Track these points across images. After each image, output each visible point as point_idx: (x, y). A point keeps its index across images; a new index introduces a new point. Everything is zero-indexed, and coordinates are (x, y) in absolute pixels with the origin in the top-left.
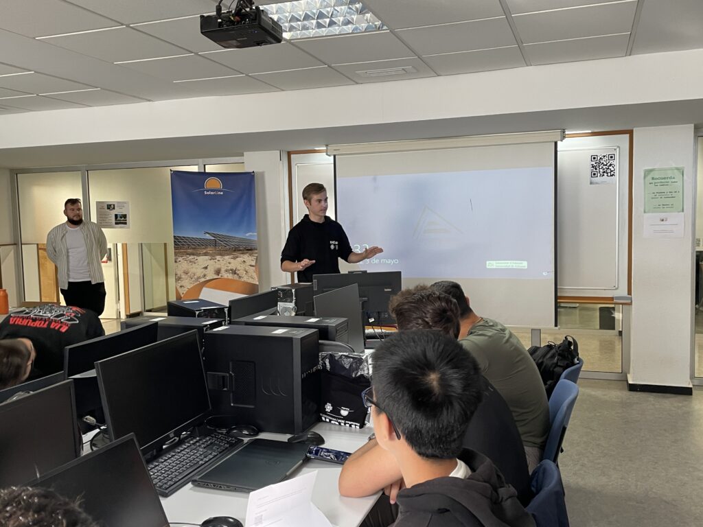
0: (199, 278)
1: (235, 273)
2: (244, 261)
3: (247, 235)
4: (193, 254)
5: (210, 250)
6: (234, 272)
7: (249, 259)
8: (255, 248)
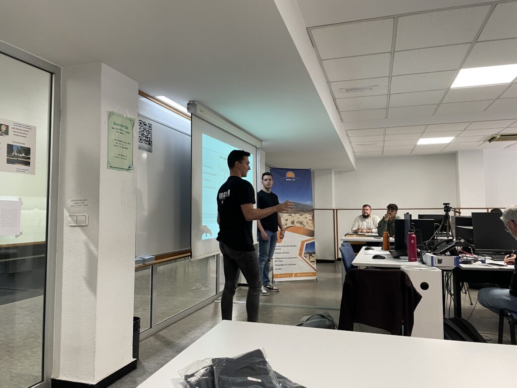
2: (306, 217)
3: (307, 203)
6: (301, 223)
7: (309, 216)
8: (311, 210)
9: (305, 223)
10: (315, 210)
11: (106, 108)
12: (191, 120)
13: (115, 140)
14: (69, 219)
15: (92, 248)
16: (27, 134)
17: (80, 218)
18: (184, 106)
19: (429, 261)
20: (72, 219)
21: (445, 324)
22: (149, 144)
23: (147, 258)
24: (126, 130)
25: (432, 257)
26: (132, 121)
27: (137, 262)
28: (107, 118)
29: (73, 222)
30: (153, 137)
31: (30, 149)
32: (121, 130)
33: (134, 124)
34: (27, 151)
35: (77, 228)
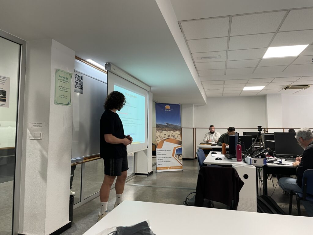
0: (163, 138)
2: (177, 133)
3: (177, 124)
4: (161, 130)
5: (166, 129)
6: (174, 137)
7: (179, 132)
8: (180, 129)
9: (176, 137)
10: (182, 129)
11: (54, 67)
12: (108, 74)
13: (60, 86)
14: (30, 135)
15: (44, 153)
16: (4, 82)
17: (37, 135)
18: (104, 66)
19: (249, 162)
20: (32, 135)
21: (258, 199)
22: (81, 89)
23: (78, 158)
24: (67, 81)
25: (251, 159)
26: (71, 75)
27: (72, 161)
28: (55, 73)
29: (32, 137)
30: (83, 84)
31: (6, 91)
32: (64, 80)
33: (72, 76)
34: (4, 93)
35: (35, 140)
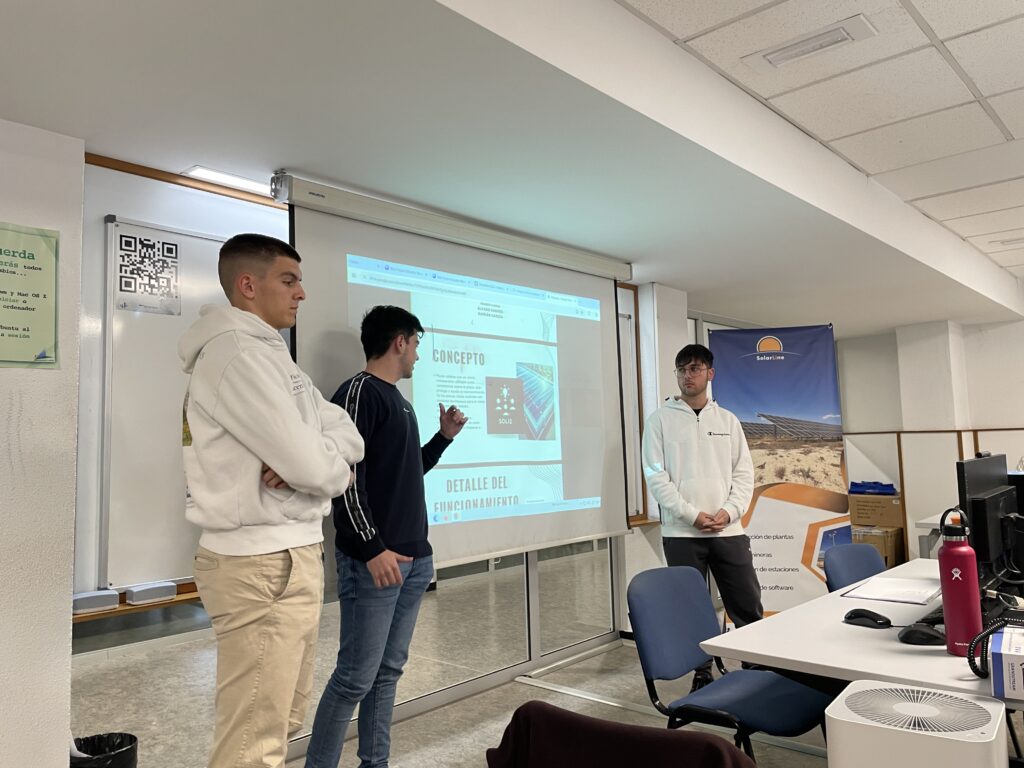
1: (808, 476)
2: (822, 458)
3: (825, 418)
5: (767, 441)
8: (836, 438)
22: (168, 294)
23: (140, 588)
24: (26, 263)
25: (996, 658)
26: (52, 238)
33: (57, 243)
